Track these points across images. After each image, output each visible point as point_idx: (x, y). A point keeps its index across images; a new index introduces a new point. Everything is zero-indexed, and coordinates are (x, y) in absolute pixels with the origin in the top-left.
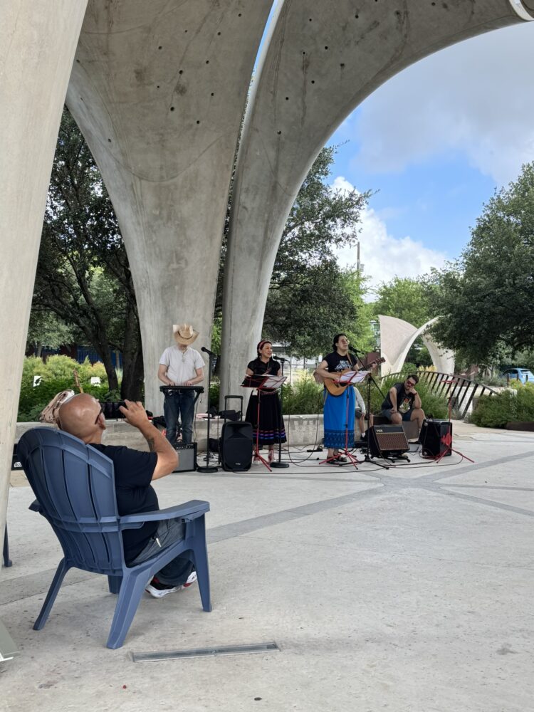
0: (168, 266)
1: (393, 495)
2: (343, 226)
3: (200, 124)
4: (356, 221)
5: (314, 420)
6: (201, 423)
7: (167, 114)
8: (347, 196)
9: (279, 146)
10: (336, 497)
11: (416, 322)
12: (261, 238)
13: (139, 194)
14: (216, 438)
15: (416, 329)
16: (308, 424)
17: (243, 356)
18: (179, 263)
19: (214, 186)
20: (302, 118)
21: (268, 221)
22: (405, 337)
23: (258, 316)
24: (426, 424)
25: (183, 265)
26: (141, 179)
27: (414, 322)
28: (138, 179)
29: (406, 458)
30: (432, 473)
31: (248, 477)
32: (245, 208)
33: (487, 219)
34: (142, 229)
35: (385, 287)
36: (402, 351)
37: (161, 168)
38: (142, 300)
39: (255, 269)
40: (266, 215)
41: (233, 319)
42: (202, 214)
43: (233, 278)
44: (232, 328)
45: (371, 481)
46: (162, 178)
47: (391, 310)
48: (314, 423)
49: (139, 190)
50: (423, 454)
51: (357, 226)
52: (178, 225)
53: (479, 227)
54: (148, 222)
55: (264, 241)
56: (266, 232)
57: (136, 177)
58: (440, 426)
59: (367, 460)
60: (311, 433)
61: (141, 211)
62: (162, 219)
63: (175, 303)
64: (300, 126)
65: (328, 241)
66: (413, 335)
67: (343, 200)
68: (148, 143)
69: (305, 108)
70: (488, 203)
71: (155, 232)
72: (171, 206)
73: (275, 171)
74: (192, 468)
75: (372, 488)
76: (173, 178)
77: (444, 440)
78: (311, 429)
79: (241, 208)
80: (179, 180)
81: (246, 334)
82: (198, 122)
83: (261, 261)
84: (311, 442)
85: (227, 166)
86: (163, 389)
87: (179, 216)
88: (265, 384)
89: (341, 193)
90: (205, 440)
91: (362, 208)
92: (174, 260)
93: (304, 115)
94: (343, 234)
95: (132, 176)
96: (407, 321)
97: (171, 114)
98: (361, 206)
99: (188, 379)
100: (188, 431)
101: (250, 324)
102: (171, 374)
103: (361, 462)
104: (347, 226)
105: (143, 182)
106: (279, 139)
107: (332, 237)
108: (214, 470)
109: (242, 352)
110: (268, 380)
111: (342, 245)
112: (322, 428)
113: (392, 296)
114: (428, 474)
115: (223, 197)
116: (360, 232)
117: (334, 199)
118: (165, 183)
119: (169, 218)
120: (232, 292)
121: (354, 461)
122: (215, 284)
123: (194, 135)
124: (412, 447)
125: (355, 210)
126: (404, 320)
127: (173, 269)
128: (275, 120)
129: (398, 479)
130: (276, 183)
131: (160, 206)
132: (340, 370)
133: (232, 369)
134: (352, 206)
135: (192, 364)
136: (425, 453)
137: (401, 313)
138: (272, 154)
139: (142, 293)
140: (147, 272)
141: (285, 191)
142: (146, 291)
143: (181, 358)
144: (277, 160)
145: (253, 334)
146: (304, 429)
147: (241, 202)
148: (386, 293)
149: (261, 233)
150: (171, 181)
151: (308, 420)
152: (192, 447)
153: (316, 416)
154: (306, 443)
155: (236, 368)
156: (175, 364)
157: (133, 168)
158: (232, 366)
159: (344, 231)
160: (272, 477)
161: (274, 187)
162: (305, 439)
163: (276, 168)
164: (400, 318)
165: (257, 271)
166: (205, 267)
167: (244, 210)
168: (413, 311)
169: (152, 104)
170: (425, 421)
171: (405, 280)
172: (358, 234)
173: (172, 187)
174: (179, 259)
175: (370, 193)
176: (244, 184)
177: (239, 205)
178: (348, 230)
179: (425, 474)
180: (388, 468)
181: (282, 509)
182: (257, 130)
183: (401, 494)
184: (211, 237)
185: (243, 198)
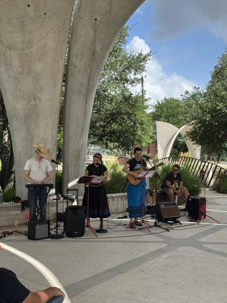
0: (28, 103)
1: (174, 253)
2: (135, 74)
3: (47, 15)
4: (144, 71)
5: (121, 197)
6: (52, 203)
7: (25, 9)
8: (137, 55)
9: (95, 28)
10: (139, 256)
11: (178, 124)
12: (86, 85)
13: (9, 58)
14: (62, 212)
15: (178, 129)
16: (118, 200)
17: (76, 157)
18: (36, 101)
19: (56, 53)
20: (110, 11)
21: (90, 74)
22: (172, 134)
23: (85, 132)
24: (190, 199)
25: (38, 102)
26: (10, 49)
27: (176, 125)
28: (8, 49)
29: (179, 222)
30: (196, 233)
31: (83, 241)
32: (75, 66)
33: (221, 67)
34: (11, 80)
35: (159, 103)
36: (169, 143)
37: (23, 43)
38: (13, 124)
39: (83, 103)
40: (89, 70)
41: (69, 135)
42: (49, 70)
43: (69, 109)
44: (69, 140)
45: (160, 242)
46: (23, 48)
47: (163, 117)
48: (122, 199)
49: (9, 56)
50: (189, 218)
51: (144, 74)
52: (34, 77)
53: (216, 71)
54: (15, 76)
55: (88, 86)
56: (89, 81)
57: (7, 48)
58: (198, 201)
59: (156, 225)
60: (120, 205)
61: (10, 69)
62: (24, 74)
63: (33, 126)
64: (109, 16)
65: (126, 83)
66: (176, 133)
67: (135, 58)
68: (14, 27)
69: (111, 4)
70: (221, 57)
71: (20, 82)
72: (29, 66)
73: (94, 43)
74: (47, 236)
75: (161, 247)
76: (30, 48)
77: (201, 209)
78: (120, 203)
79: (73, 65)
80: (34, 49)
81: (78, 144)
82: (45, 14)
83: (86, 98)
84: (120, 211)
85: (64, 41)
86: (28, 186)
87: (35, 72)
88: (92, 181)
89: (134, 54)
90: (54, 213)
91: (146, 62)
92: (32, 99)
93: (111, 9)
94: (135, 79)
95: (4, 47)
96: (172, 124)
97: (28, 8)
98: (146, 61)
99: (43, 179)
100: (44, 211)
101: (81, 137)
102: (32, 176)
103: (152, 227)
104: (138, 74)
105: (11, 51)
106: (96, 23)
107: (128, 80)
108: (61, 237)
109: (76, 155)
110: (94, 179)
111: (135, 85)
112: (126, 202)
113: (163, 109)
114: (194, 234)
115: (62, 59)
116: (145, 77)
117: (129, 57)
118: (26, 52)
119: (28, 73)
120: (69, 118)
121: (148, 226)
122: (58, 114)
123: (43, 22)
124: (182, 213)
125: (142, 64)
126: (171, 123)
127: (32, 105)
128: (93, 12)
129: (176, 239)
130: (95, 50)
131: (22, 66)
132: (137, 170)
133: (70, 165)
134: (141, 62)
135: (45, 169)
136: (190, 217)
137: (168, 119)
138: (91, 33)
139: (13, 120)
140: (15, 107)
141: (100, 55)
142: (15, 119)
143: (38, 166)
144: (95, 36)
145: (82, 143)
146: (115, 203)
147: (73, 62)
148: (159, 107)
149: (85, 81)
150: (29, 50)
151: (118, 197)
152: (47, 223)
153: (122, 194)
154: (117, 212)
155: (72, 164)
156: (34, 169)
157: (5, 43)
158: (70, 164)
159: (136, 77)
160: (98, 241)
161: (94, 53)
162: (116, 210)
163: (95, 42)
164: (168, 122)
165: (84, 104)
166: (51, 104)
167: (75, 67)
168: (176, 118)
169: (16, 3)
170: (189, 197)
171: (171, 99)
172: (144, 78)
173: (30, 54)
174: (35, 98)
175: (151, 54)
176: (74, 51)
177: (72, 64)
178: (139, 76)
179: (192, 235)
180: (168, 231)
181: (106, 269)
182: (82, 18)
183: (179, 252)
184: (55, 85)
185: (74, 60)
